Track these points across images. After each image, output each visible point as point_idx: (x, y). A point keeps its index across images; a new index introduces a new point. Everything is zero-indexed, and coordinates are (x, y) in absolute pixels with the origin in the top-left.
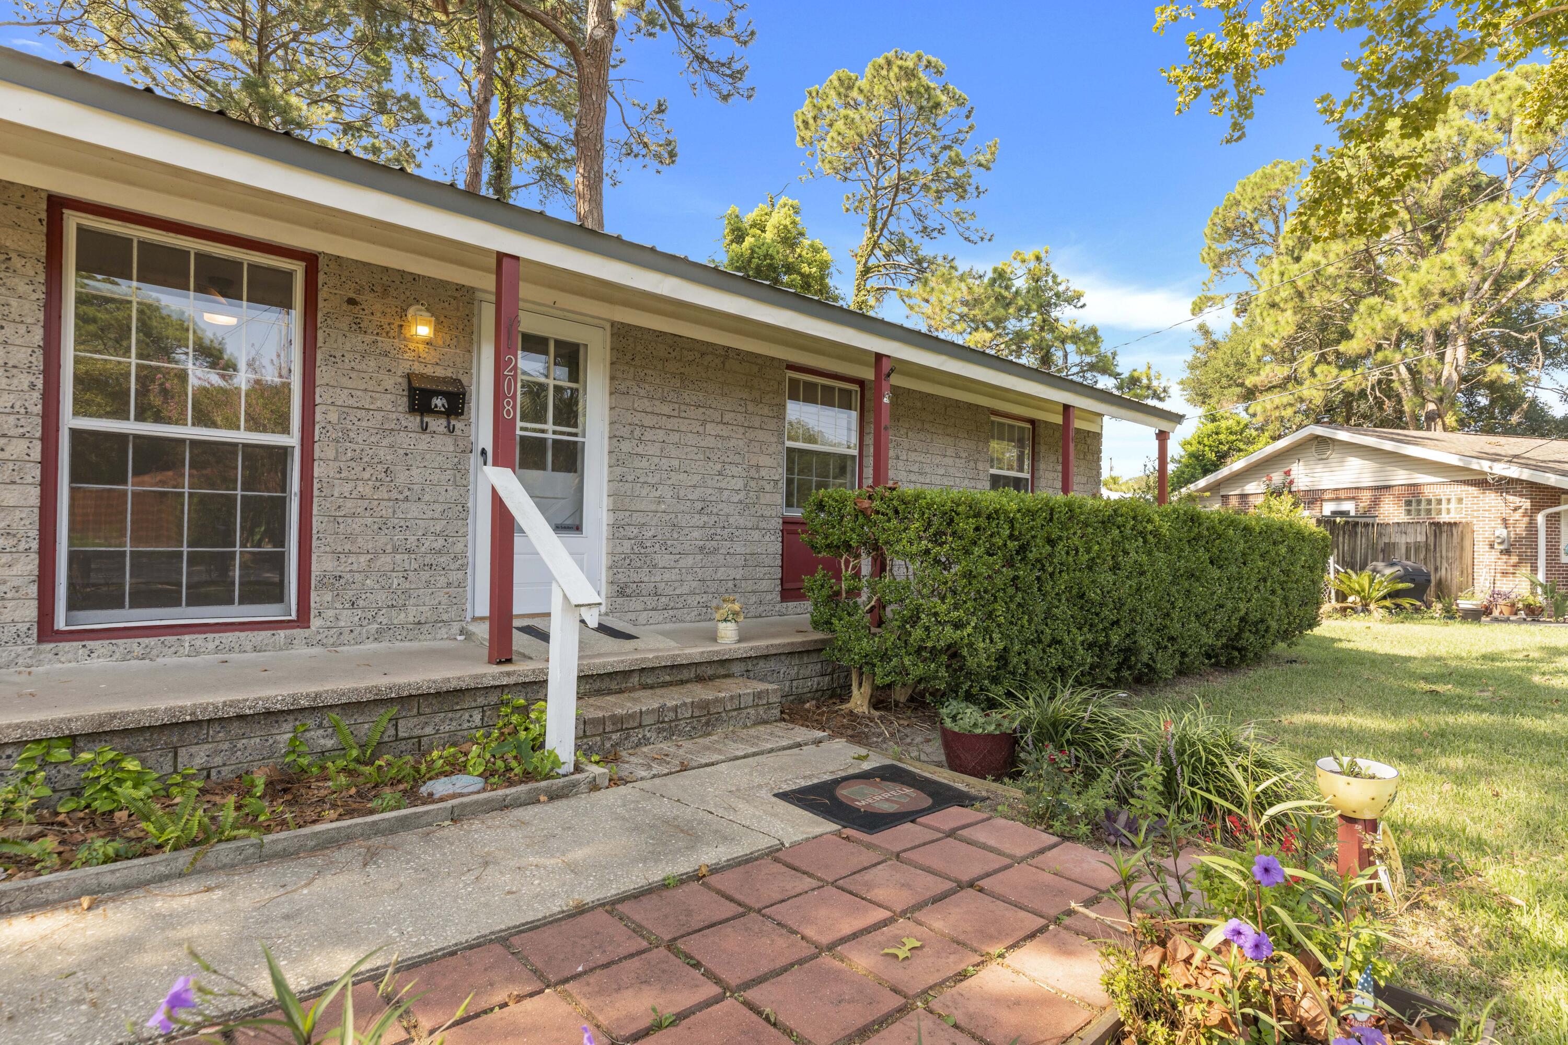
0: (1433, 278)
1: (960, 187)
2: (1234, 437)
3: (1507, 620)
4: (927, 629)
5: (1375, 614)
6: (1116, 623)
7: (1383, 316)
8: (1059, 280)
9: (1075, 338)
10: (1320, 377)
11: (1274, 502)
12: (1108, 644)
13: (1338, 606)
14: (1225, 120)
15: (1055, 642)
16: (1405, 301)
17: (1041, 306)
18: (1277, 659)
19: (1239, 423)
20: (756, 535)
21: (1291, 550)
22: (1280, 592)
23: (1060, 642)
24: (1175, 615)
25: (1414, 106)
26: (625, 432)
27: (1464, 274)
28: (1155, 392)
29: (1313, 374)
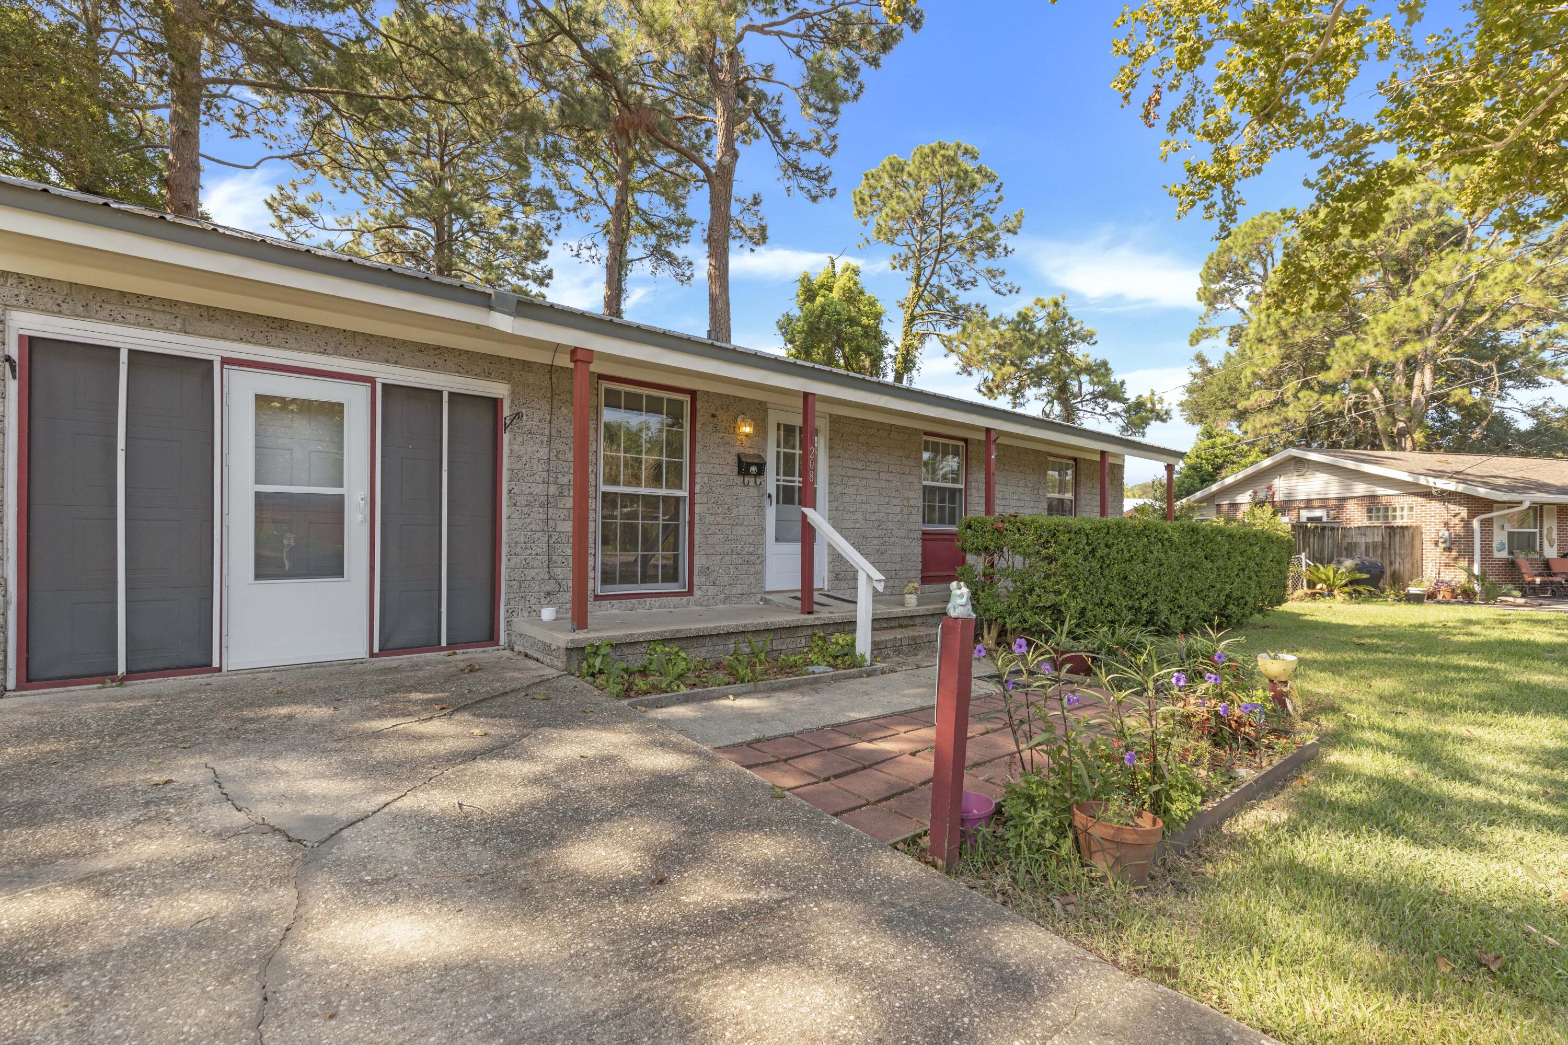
0: (1399, 318)
1: (990, 248)
2: (1228, 452)
3: (1448, 603)
4: (1039, 596)
5: (1338, 598)
6: (1145, 595)
7: (1356, 352)
8: (1074, 322)
9: (1089, 370)
10: (1304, 401)
11: (1257, 511)
12: (1140, 608)
13: (1309, 592)
14: (1215, 223)
15: (1111, 605)
16: (1375, 338)
17: (1059, 344)
18: (1255, 626)
19: (1232, 439)
20: (907, 542)
21: (1263, 549)
22: (1254, 578)
23: (1113, 605)
24: (1182, 591)
25: (1362, 214)
26: (838, 480)
27: (1426, 313)
28: (1158, 414)
29: (1296, 396)
